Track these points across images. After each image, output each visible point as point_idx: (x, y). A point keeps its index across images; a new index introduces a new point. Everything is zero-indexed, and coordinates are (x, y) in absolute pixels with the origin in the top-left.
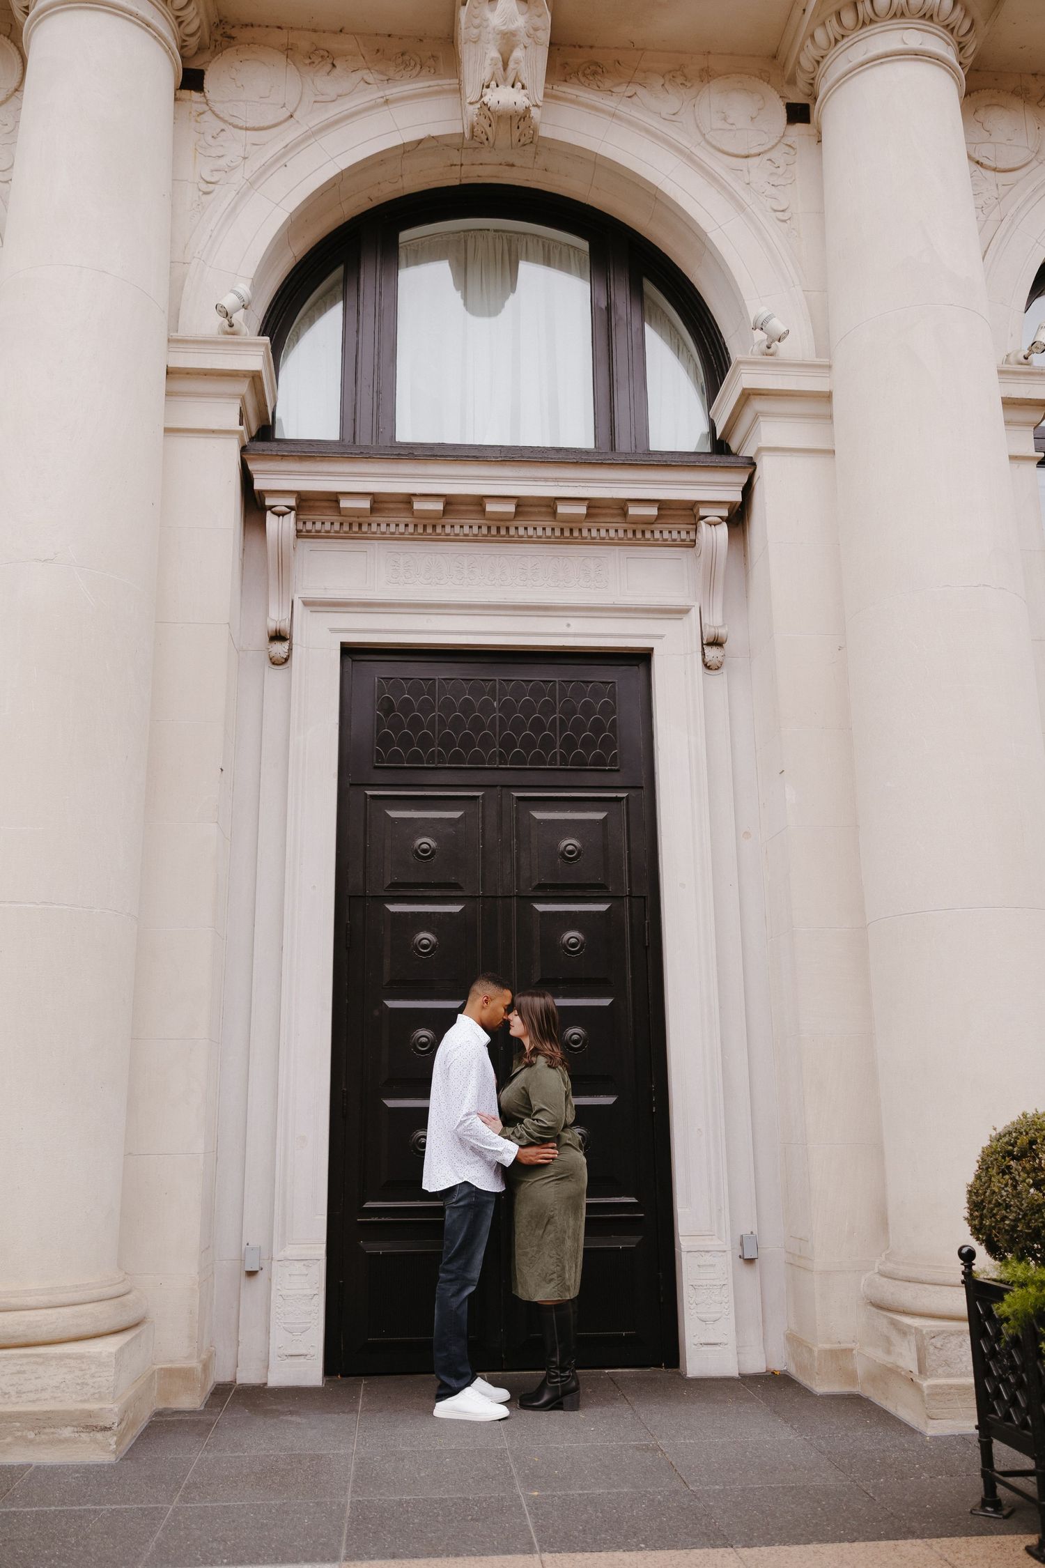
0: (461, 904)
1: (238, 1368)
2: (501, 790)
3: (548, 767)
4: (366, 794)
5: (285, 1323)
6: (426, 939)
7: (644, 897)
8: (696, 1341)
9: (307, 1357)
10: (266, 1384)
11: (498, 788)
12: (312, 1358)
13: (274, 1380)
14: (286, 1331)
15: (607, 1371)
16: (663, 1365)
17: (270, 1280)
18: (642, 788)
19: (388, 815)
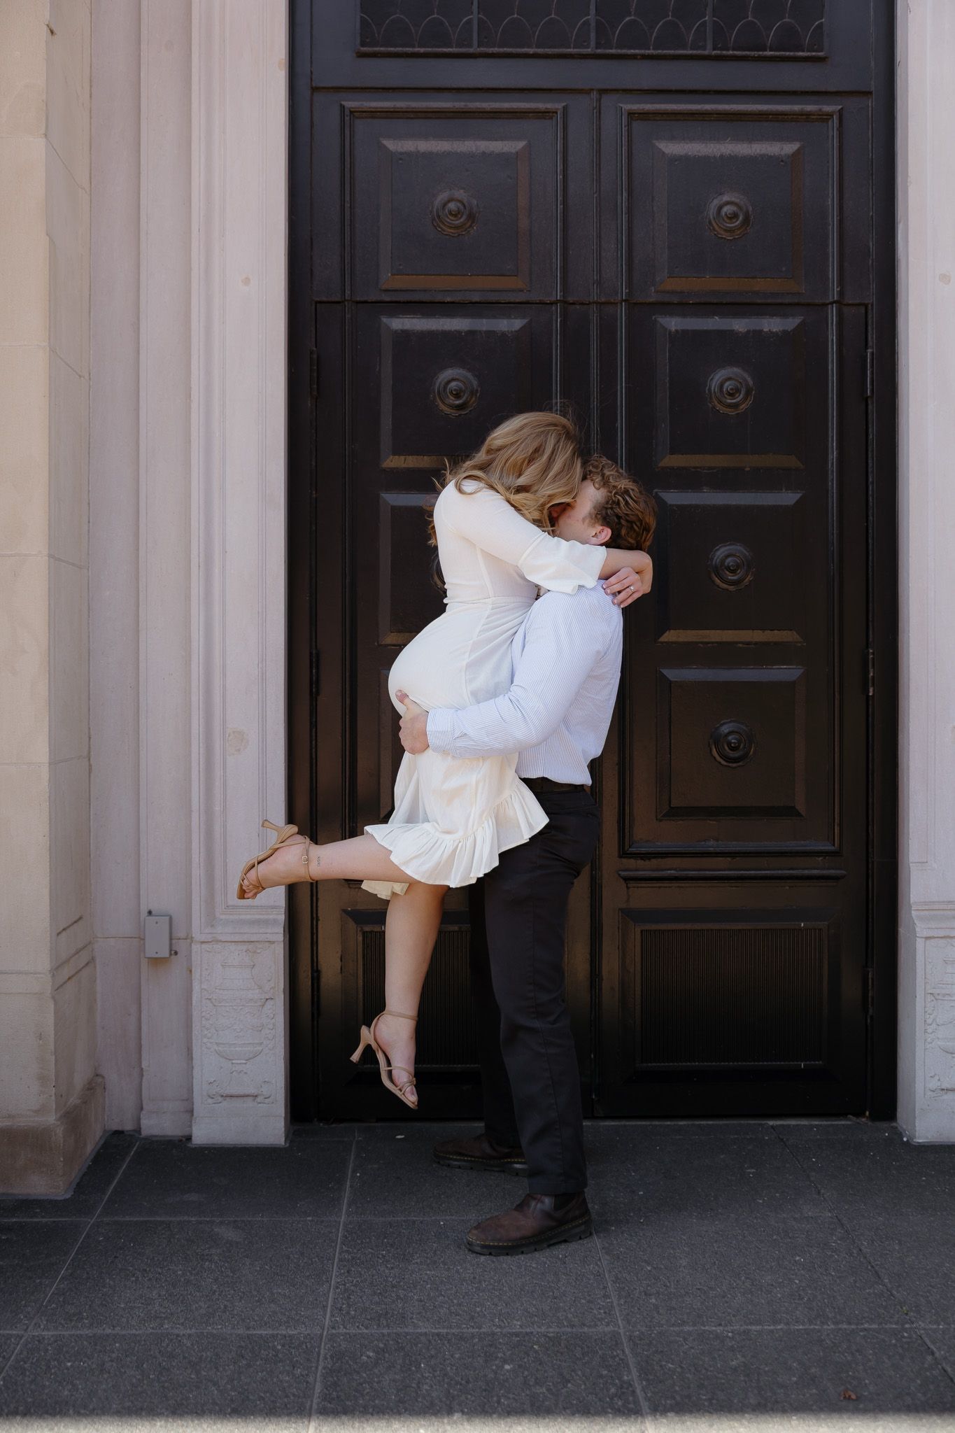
0: (524, 317)
1: (144, 1112)
2: (599, 100)
3: (690, 52)
4: (343, 107)
5: (218, 1044)
6: (453, 380)
7: (866, 306)
8: (933, 1084)
9: (259, 1099)
10: (189, 1138)
11: (594, 95)
12: (267, 1101)
13: (203, 1134)
14: (223, 1057)
15: (771, 1123)
16: (867, 1113)
17: (191, 971)
18: (870, 93)
19: (385, 146)
